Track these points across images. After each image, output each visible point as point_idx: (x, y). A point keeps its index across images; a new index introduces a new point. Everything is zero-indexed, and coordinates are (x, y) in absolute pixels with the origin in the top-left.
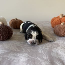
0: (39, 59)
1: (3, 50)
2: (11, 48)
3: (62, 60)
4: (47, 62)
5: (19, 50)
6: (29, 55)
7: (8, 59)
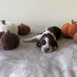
0: (37, 66)
1: (5, 57)
2: (13, 54)
3: (61, 68)
4: (44, 69)
5: (21, 57)
6: (29, 62)
7: (8, 66)
